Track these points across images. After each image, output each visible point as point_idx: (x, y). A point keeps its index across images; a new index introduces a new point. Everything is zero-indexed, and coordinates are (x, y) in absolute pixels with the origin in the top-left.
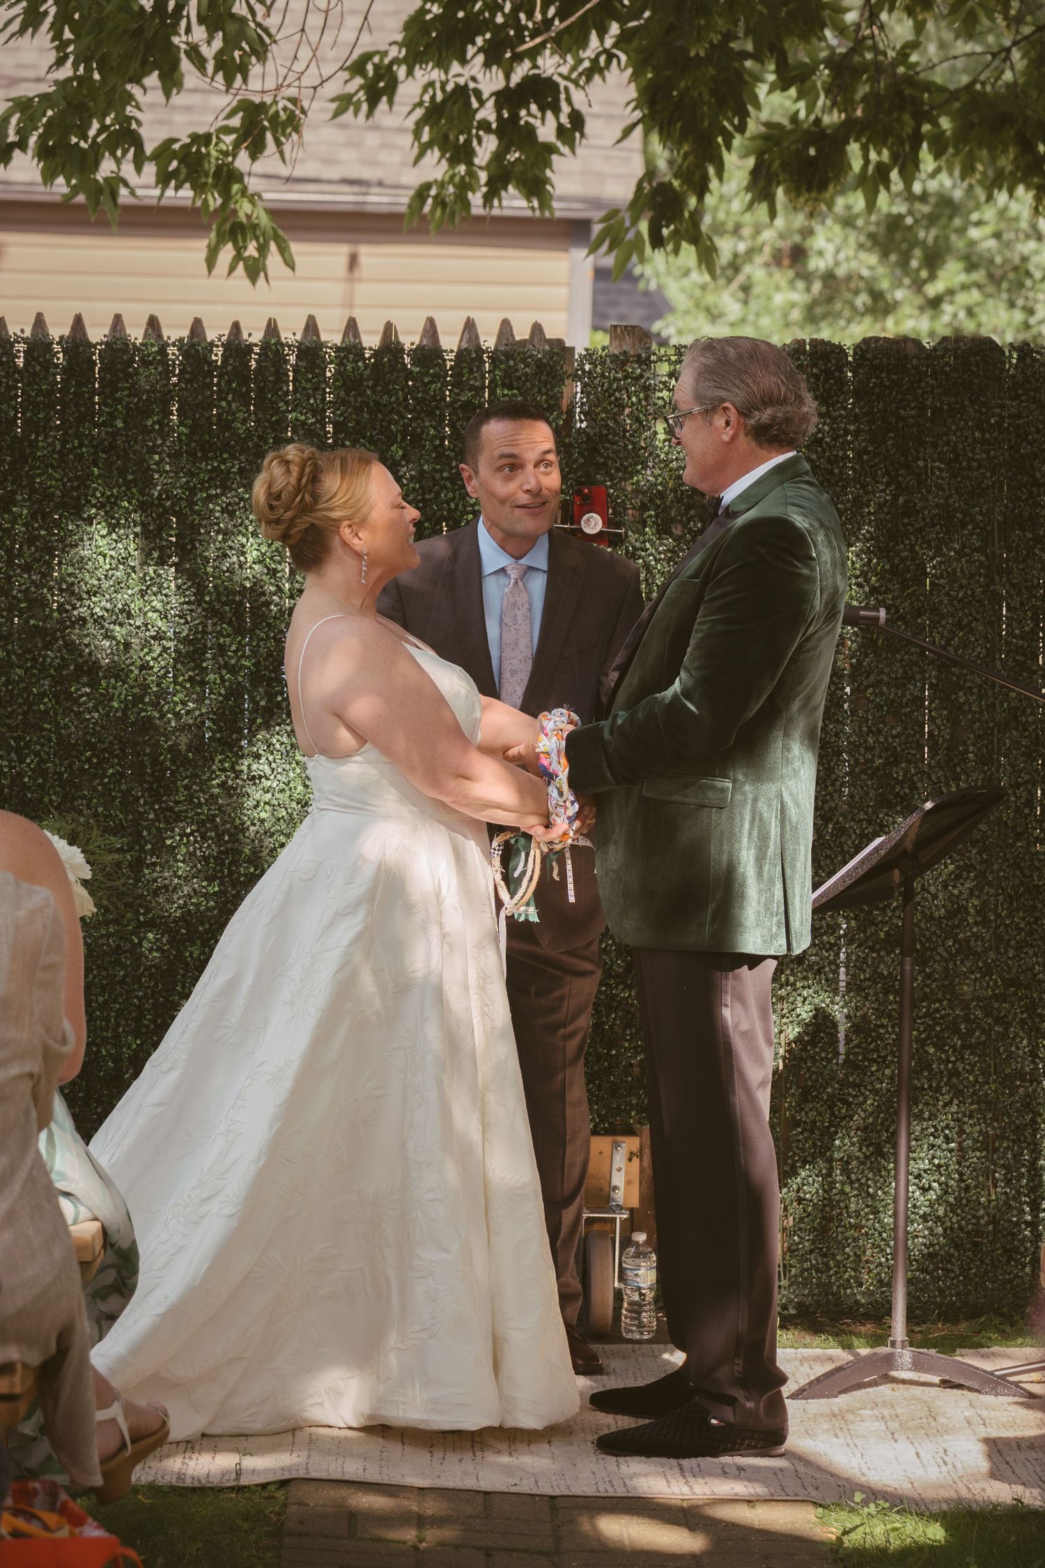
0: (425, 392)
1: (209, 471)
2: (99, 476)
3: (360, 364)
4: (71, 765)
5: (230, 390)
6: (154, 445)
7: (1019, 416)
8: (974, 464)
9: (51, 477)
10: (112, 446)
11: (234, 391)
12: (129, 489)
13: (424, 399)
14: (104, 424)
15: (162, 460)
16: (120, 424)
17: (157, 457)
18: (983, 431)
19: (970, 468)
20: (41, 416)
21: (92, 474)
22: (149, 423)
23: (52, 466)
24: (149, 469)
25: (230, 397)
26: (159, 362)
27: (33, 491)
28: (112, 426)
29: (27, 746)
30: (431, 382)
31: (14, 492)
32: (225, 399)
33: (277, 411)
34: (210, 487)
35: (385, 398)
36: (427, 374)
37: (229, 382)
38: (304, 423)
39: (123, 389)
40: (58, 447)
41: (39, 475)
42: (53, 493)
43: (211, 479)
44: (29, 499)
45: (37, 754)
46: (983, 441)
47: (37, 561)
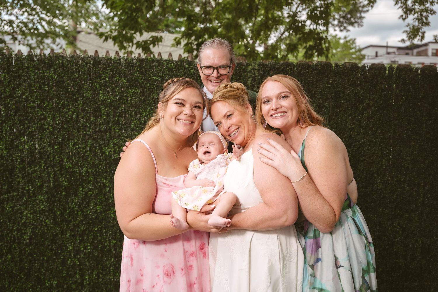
0: (190, 72)
1: (132, 92)
2: (102, 93)
3: (172, 64)
4: (96, 170)
5: (137, 71)
6: (117, 85)
7: (336, 81)
8: (326, 93)
9: (89, 94)
10: (106, 85)
11: (139, 71)
12: (110, 97)
13: (189, 74)
14: (103, 79)
15: (119, 89)
16: (107, 79)
17: (118, 88)
18: (328, 84)
19: (324, 93)
20: (85, 77)
21: (100, 93)
22: (115, 79)
23: (89, 90)
24: (115, 92)
25: (138, 73)
26: (118, 63)
27: (83, 97)
28: (105, 80)
29: (84, 165)
30: (191, 70)
31: (78, 98)
32: (136, 73)
33: (150, 77)
34: (132, 97)
35: (179, 74)
36: (190, 67)
37: (137, 69)
38: (157, 80)
39: (108, 70)
40: (90, 85)
41: (85, 93)
42: (89, 98)
43: (133, 94)
44: (83, 99)
45: (86, 167)
46: (328, 87)
47: (85, 116)
